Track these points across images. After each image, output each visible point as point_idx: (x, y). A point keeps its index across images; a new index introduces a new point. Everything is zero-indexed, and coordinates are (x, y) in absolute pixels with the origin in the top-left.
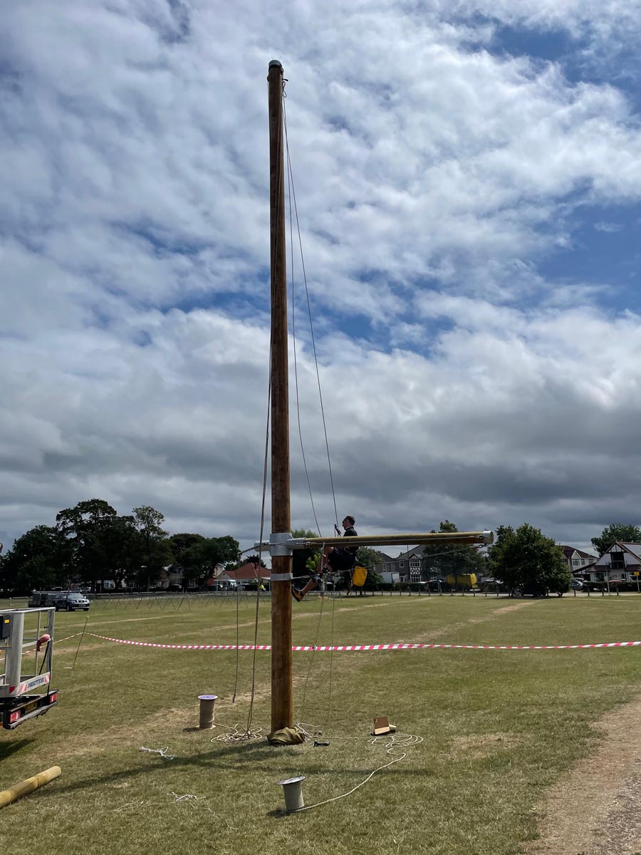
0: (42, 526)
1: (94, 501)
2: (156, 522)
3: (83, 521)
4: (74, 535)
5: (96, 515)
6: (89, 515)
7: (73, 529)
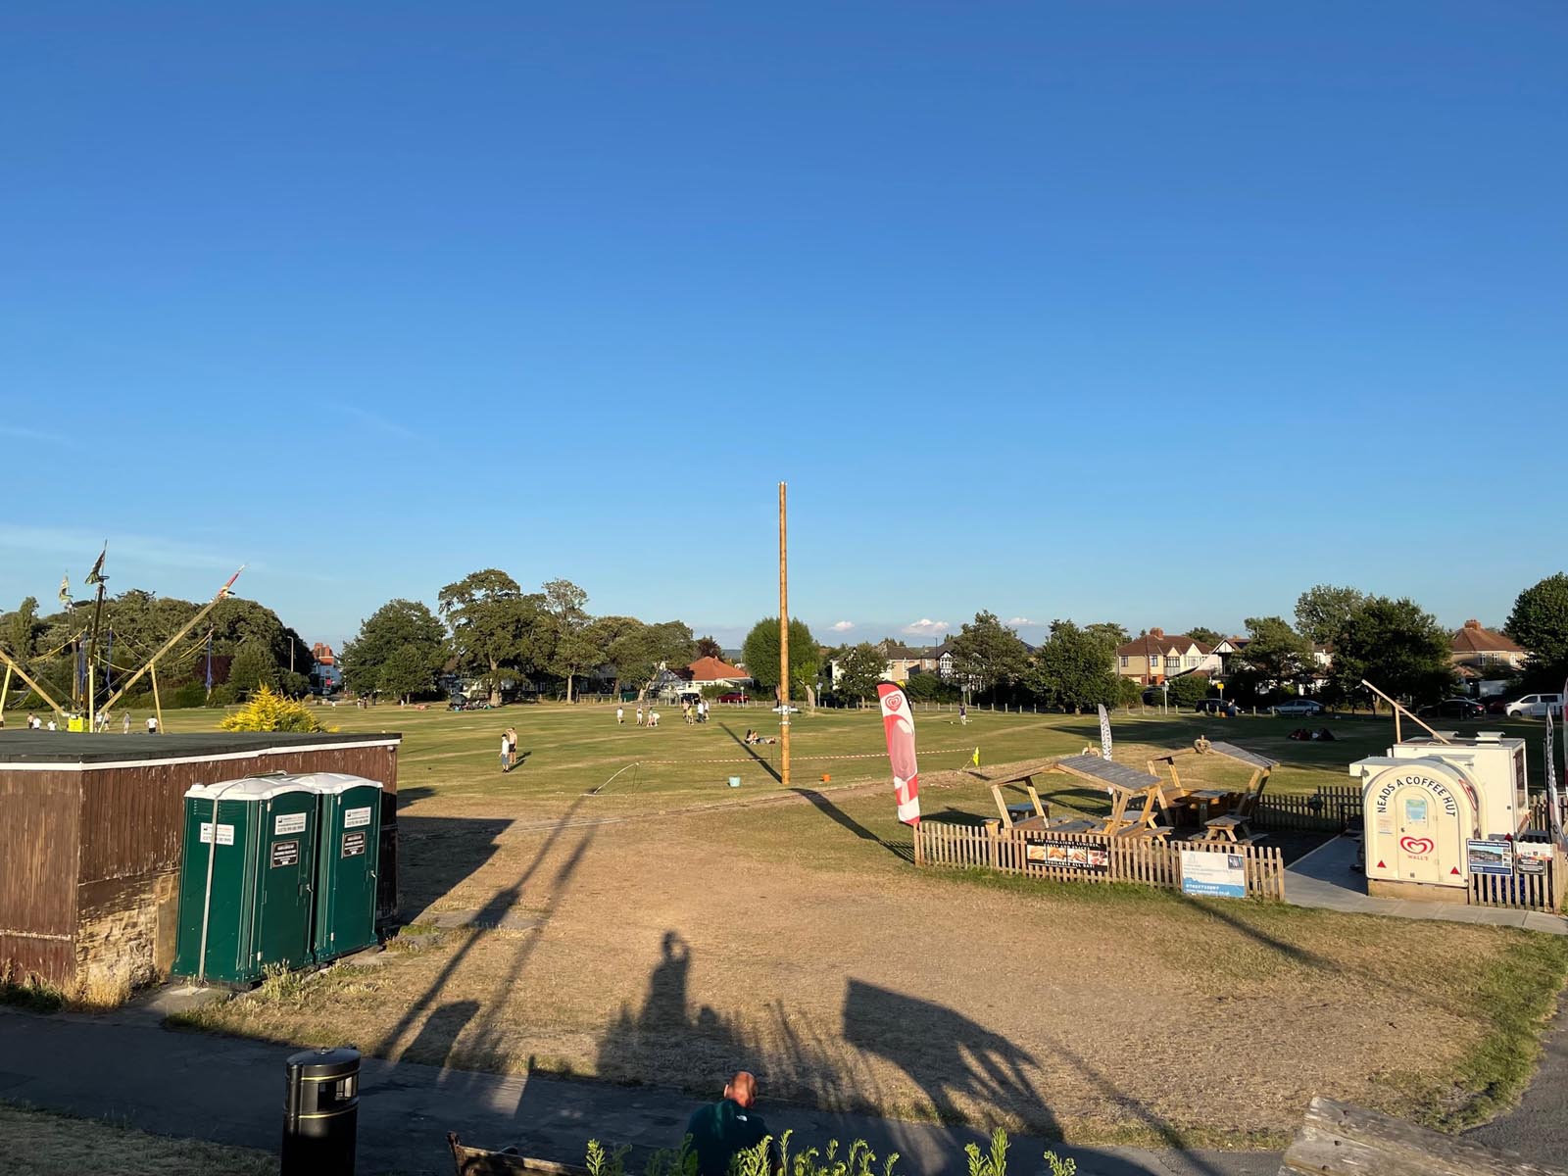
1: (489, 573)
2: (577, 601)
3: (475, 600)
4: (463, 621)
5: (492, 591)
6: (483, 592)
7: (463, 612)
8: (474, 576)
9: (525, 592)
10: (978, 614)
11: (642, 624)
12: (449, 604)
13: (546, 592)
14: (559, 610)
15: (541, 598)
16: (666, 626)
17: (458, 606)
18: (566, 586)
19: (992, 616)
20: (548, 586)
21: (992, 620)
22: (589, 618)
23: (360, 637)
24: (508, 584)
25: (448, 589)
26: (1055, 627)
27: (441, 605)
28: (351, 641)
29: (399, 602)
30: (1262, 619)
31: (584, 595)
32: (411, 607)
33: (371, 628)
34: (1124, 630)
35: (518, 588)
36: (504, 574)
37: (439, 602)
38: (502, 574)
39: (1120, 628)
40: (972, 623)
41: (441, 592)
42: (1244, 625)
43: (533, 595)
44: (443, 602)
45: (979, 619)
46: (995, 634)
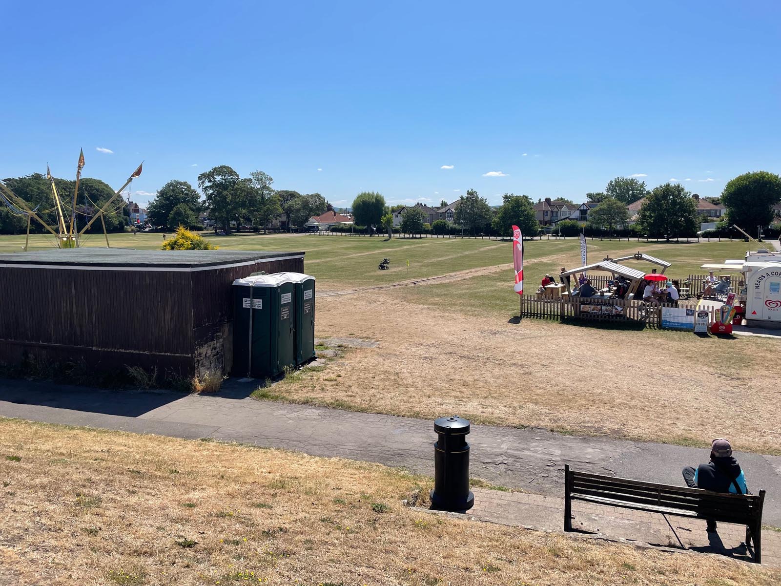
1: (222, 167)
2: (268, 182)
3: (216, 181)
4: (211, 191)
5: (225, 177)
6: (220, 177)
7: (211, 187)
8: (215, 168)
9: (242, 177)
10: (468, 191)
11: (299, 194)
12: (203, 183)
13: (251, 177)
14: (259, 187)
15: (250, 180)
16: (312, 196)
17: (208, 184)
18: (262, 175)
20: (253, 174)
21: (475, 194)
22: (274, 191)
23: (157, 199)
24: (231, 172)
25: (202, 175)
26: (506, 197)
27: (199, 183)
28: (152, 201)
29: (175, 181)
30: (595, 194)
31: (271, 179)
32: (181, 184)
33: (162, 194)
34: (531, 199)
35: (237, 175)
36: (230, 168)
37: (198, 182)
38: (229, 168)
39: (529, 197)
40: (465, 195)
41: (199, 177)
42: (586, 196)
43: (245, 179)
44: (201, 182)
45: (468, 193)
46: (476, 201)
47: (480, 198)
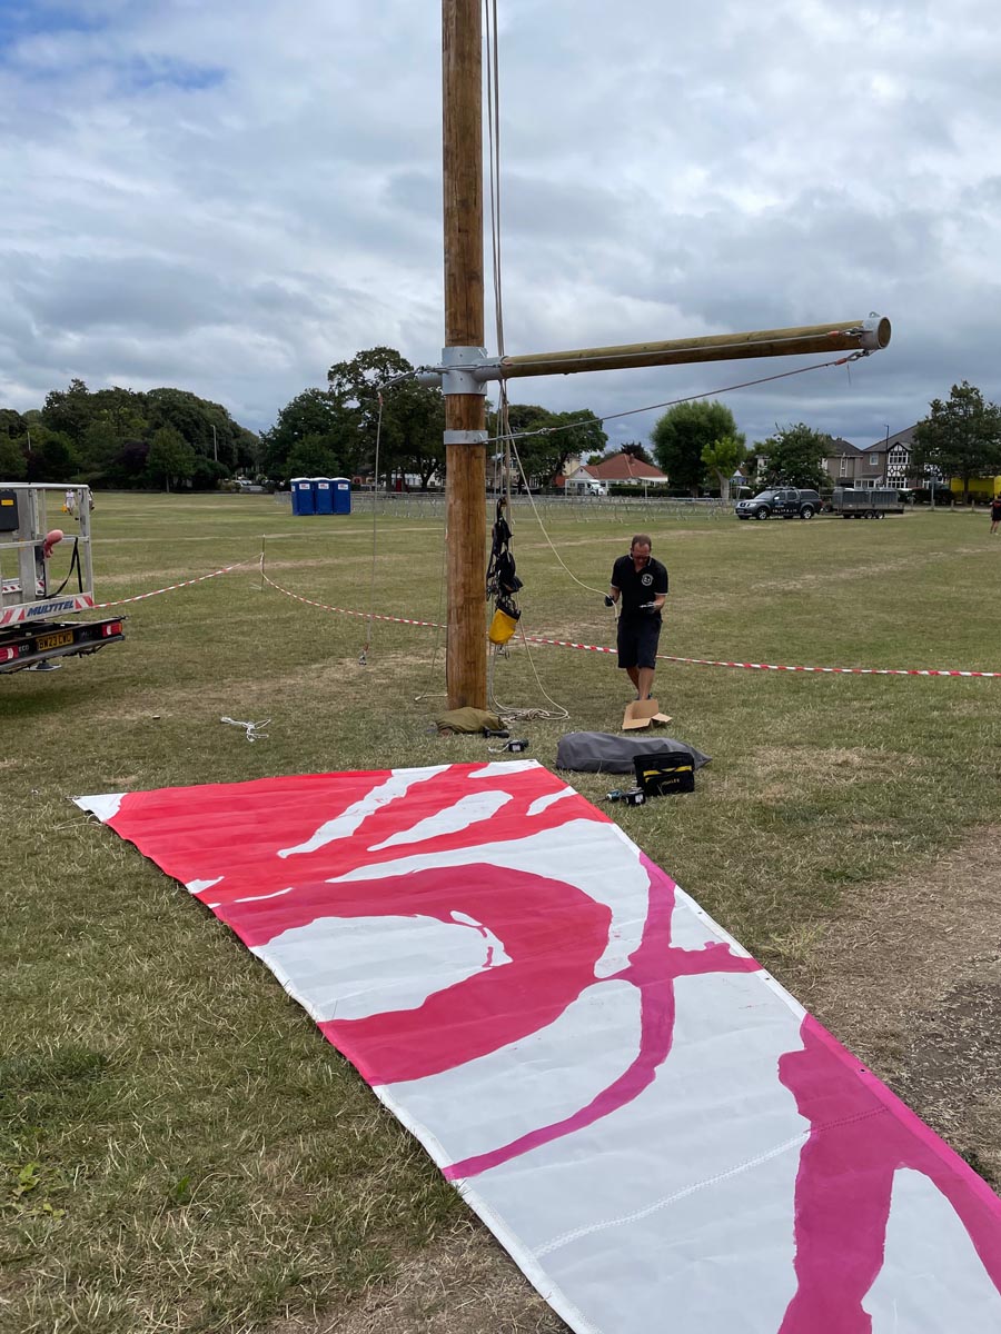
0: (313, 391)
1: (380, 351)
3: (364, 381)
5: (385, 372)
6: (374, 372)
8: (364, 354)
10: (955, 387)
11: (548, 413)
12: (339, 385)
16: (574, 416)
17: (349, 387)
19: (973, 389)
21: (973, 395)
24: (399, 362)
25: (336, 368)
29: (309, 391)
33: (283, 415)
35: (412, 370)
36: (396, 353)
37: (329, 384)
38: (393, 351)
40: (945, 399)
41: (330, 372)
44: (333, 382)
45: (956, 392)
46: (979, 414)
47: (987, 406)
